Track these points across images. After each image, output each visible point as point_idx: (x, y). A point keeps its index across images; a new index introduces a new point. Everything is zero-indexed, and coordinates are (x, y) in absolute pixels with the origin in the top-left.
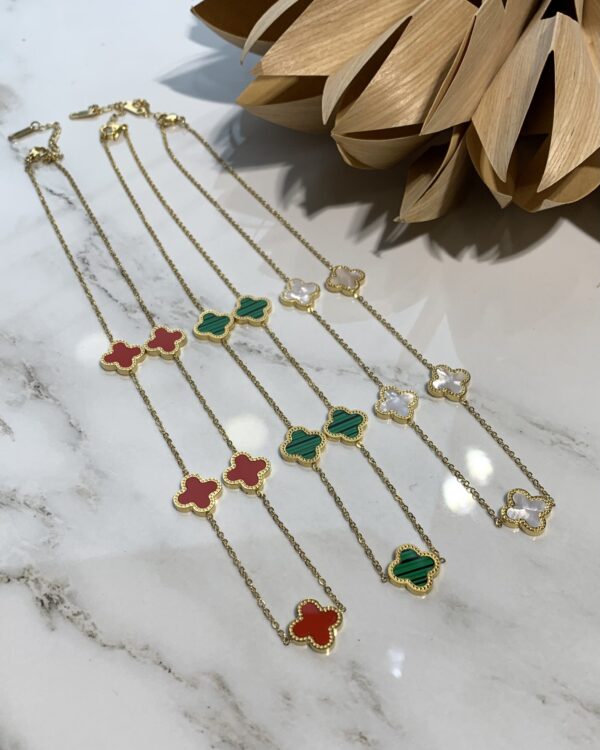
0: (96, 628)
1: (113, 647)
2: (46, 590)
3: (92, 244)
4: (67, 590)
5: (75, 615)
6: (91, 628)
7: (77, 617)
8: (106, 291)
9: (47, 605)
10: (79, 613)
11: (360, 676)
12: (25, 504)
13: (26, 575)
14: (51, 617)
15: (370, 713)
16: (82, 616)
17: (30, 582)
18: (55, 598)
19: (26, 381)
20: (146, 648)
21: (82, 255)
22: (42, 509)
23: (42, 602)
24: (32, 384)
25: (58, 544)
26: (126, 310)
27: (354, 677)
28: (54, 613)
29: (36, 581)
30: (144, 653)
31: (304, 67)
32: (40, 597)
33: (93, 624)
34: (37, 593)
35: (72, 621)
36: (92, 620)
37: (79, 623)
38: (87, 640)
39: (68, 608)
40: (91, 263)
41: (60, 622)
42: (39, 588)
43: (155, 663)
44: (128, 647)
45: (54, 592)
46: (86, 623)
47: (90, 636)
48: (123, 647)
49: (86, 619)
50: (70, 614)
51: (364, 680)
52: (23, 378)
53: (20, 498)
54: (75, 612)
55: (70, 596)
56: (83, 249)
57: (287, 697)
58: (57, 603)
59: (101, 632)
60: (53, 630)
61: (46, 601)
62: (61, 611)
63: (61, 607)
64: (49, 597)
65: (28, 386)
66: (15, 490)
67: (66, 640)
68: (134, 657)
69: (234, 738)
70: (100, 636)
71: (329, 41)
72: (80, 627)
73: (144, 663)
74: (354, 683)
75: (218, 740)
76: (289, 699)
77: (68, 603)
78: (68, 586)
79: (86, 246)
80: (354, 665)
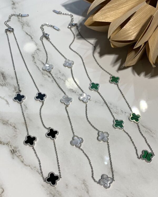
0: (24, 160)
1: (27, 166)
2: (13, 148)
3: (36, 53)
4: (18, 149)
5: (19, 156)
6: (23, 160)
7: (20, 157)
8: (38, 67)
9: (13, 152)
10: (20, 156)
11: (85, 183)
12: (10, 125)
13: (8, 143)
14: (13, 156)
15: (86, 193)
16: (21, 157)
17: (9, 145)
18: (15, 151)
19: (14, 90)
20: (35, 167)
21: (33, 55)
22: (14, 127)
23: (11, 151)
24: (16, 91)
25: (17, 137)
26: (43, 74)
27: (84, 183)
28: (14, 155)
29: (11, 145)
30: (35, 168)
31: (105, 19)
32: (11, 150)
33: (23, 159)
34: (10, 149)
35: (18, 157)
36: (23, 158)
37: (20, 158)
38: (21, 163)
39: (18, 154)
40: (35, 58)
41: (15, 157)
42: (11, 147)
43: (37, 171)
44: (31, 166)
45: (15, 149)
46: (22, 158)
47: (22, 162)
48: (30, 166)
49: (22, 157)
50: (18, 156)
51: (86, 185)
52: (13, 89)
53: (9, 122)
54: (19, 155)
55: (19, 151)
56: (34, 54)
57: (67, 185)
58: (15, 152)
59: (25, 161)
60: (13, 159)
61: (12, 151)
62: (16, 154)
63: (16, 153)
64: (13, 150)
65: (14, 92)
66: (8, 120)
67: (16, 162)
68: (32, 169)
69: (53, 193)
70: (24, 162)
71: (113, 12)
72: (20, 159)
73: (34, 171)
74: (83, 185)
75: (49, 193)
76: (67, 186)
77: (18, 153)
78: (18, 148)
79: (34, 52)
80: (84, 180)
